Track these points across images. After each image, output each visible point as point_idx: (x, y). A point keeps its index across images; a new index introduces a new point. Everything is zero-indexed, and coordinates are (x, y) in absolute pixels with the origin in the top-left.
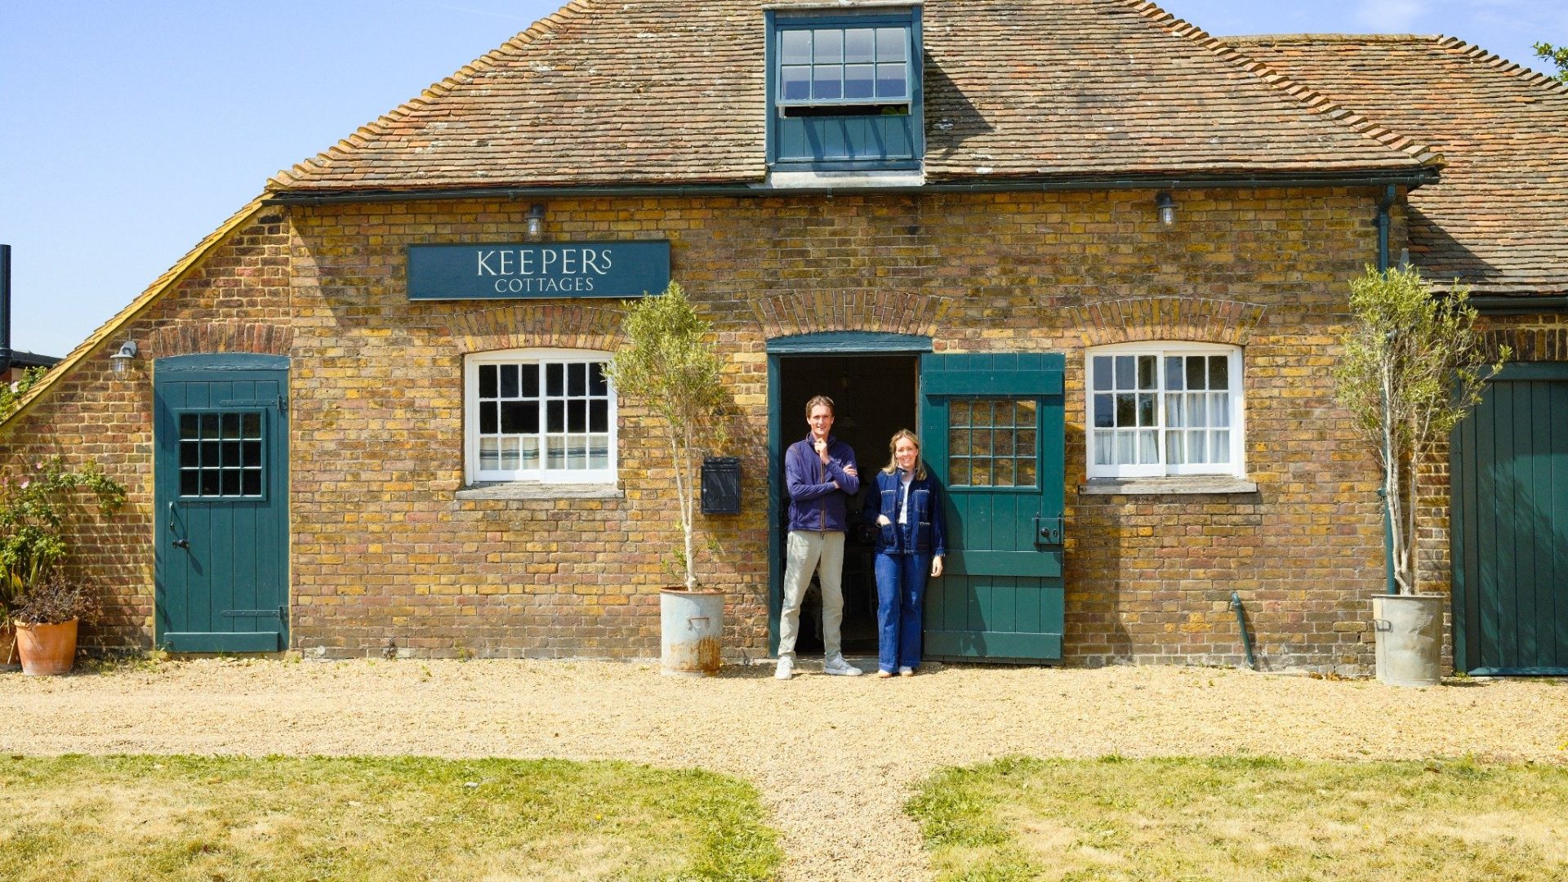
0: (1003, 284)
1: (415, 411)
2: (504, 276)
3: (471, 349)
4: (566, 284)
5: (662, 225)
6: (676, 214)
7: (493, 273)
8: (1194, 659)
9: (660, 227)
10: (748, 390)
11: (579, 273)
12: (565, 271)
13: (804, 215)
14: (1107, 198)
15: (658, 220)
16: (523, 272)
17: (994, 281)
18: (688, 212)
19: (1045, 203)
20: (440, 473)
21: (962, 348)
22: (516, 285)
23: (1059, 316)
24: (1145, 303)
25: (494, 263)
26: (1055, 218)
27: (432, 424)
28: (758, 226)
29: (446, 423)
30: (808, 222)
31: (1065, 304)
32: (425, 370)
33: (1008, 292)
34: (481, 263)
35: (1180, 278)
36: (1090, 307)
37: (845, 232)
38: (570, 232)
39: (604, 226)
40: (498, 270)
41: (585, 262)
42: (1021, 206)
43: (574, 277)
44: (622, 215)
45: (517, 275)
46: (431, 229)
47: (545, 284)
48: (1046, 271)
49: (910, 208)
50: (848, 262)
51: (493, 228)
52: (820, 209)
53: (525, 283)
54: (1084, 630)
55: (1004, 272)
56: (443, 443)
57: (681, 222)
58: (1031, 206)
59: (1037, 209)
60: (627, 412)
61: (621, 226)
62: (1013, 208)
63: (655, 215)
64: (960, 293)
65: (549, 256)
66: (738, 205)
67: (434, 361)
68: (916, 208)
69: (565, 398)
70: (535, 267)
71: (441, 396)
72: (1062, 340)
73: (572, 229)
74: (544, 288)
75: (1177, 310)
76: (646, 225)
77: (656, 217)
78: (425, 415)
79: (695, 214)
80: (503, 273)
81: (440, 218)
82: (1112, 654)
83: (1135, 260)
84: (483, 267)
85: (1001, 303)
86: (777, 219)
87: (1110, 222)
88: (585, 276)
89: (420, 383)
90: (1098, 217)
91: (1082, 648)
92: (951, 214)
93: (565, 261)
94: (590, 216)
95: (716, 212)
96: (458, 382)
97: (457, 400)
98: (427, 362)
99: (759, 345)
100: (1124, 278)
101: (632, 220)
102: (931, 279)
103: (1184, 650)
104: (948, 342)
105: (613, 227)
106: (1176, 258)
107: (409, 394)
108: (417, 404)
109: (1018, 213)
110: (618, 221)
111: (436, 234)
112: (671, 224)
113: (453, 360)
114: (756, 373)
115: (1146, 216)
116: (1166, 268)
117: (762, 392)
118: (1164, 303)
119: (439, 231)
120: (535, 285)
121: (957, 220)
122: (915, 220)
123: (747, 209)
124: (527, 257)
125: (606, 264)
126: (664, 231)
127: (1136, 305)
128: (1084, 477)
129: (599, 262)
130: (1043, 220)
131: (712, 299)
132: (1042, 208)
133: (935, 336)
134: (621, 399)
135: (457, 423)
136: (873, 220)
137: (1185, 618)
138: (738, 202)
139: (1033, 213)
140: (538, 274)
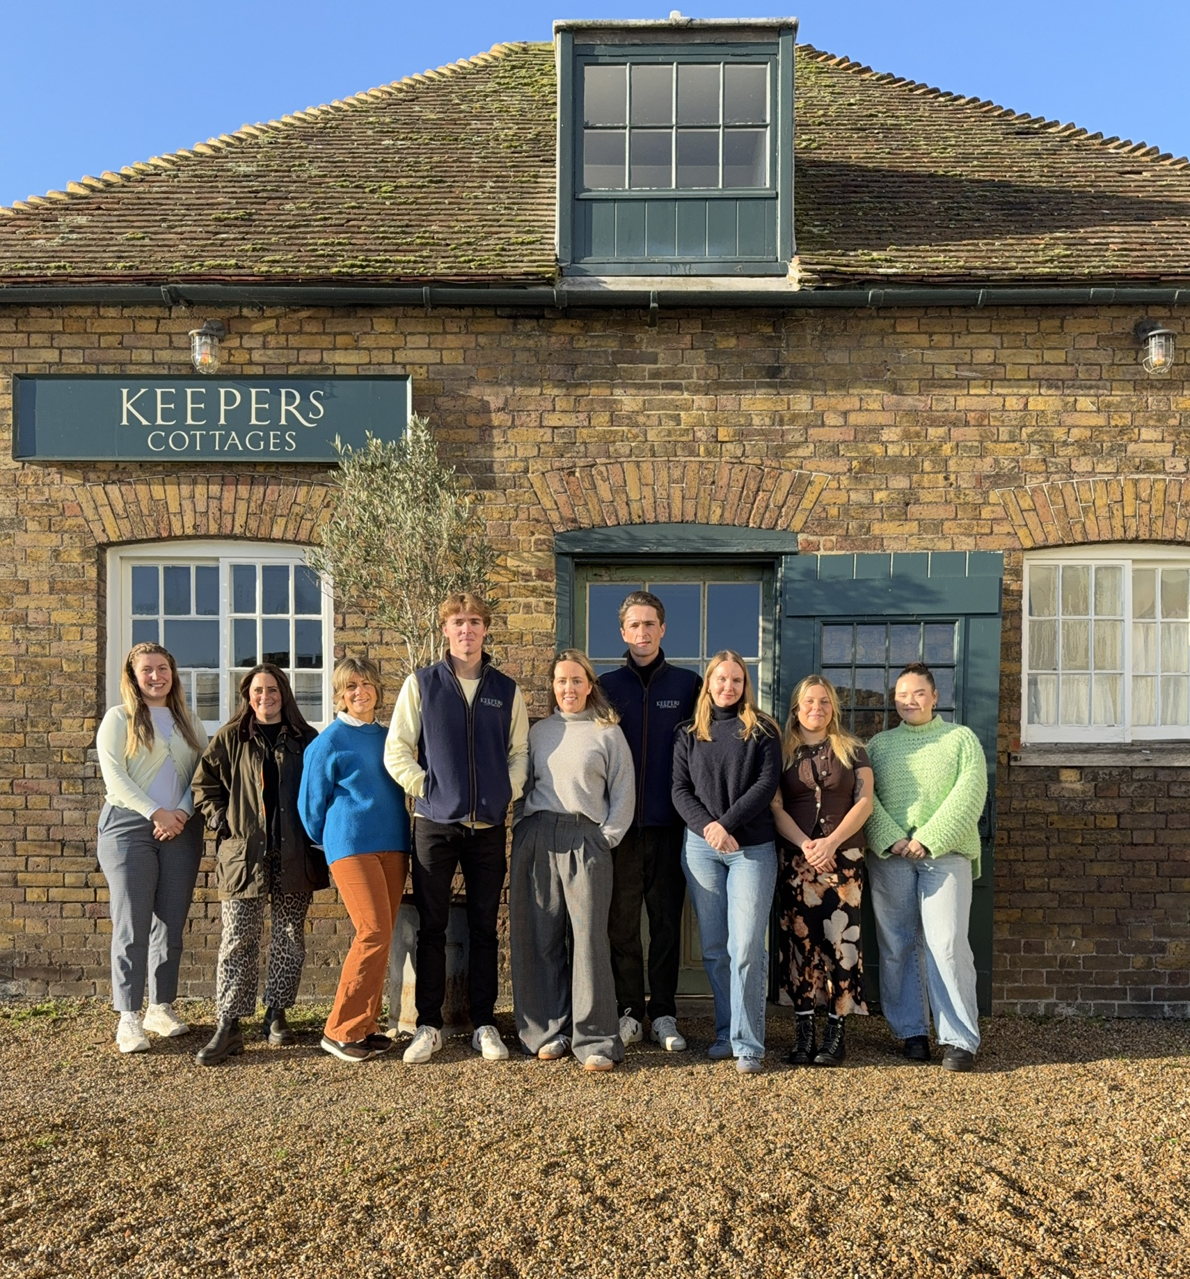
0: (906, 453)
1: (27, 628)
2: (161, 428)
3: (114, 538)
4: (255, 441)
5: (401, 357)
6: (422, 341)
7: (145, 422)
8: (1174, 1008)
9: (397, 359)
10: (528, 607)
11: (275, 425)
12: (254, 421)
13: (612, 345)
14: (1062, 327)
15: (394, 349)
16: (190, 421)
17: (893, 450)
18: (440, 338)
19: (969, 333)
20: (66, 723)
21: (841, 548)
22: (179, 441)
23: (986, 503)
24: (1114, 484)
25: (146, 406)
26: (985, 356)
27: (55, 647)
28: (544, 363)
29: (74, 648)
30: (619, 357)
31: (995, 485)
32: (43, 568)
33: (910, 467)
34: (126, 405)
35: (1167, 448)
36: (1033, 490)
37: (673, 372)
38: (264, 365)
39: (314, 357)
40: (151, 417)
41: (284, 407)
42: (934, 337)
43: (266, 430)
44: (340, 340)
45: (181, 425)
46: (52, 356)
47: (224, 439)
48: (970, 434)
49: (771, 338)
50: (677, 419)
51: (146, 356)
52: (637, 338)
53: (193, 438)
54: (1013, 963)
55: (907, 436)
56: (70, 676)
57: (429, 352)
58: (949, 338)
59: (958, 342)
60: (348, 636)
61: (339, 357)
62: (923, 340)
63: (392, 341)
64: (841, 466)
65: (230, 399)
66: (515, 330)
67: (56, 553)
68: (779, 338)
69: (258, 615)
70: (208, 414)
71: (67, 606)
72: (990, 538)
73: (265, 359)
74: (222, 445)
75: (1160, 496)
76: (378, 356)
77: (392, 344)
78: (43, 635)
79: (451, 340)
80: (159, 422)
81: (66, 341)
82: (1053, 1000)
83: (1100, 420)
84: (128, 410)
85: (900, 482)
86: (574, 350)
87: (1066, 364)
88: (284, 429)
89: (34, 587)
90: (1049, 355)
91: (1009, 990)
92: (830, 348)
93: (254, 406)
94: (294, 341)
95: (482, 340)
96: (93, 586)
97: (91, 615)
98: (46, 555)
99: (544, 542)
100: (1083, 447)
101: (357, 348)
102: (797, 445)
103: (1159, 995)
104: (822, 539)
105: (328, 357)
106: (1161, 418)
107: (21, 602)
108: (30, 619)
109: (930, 348)
110: (335, 348)
111: (60, 363)
112: (415, 356)
113: (85, 553)
114: (539, 583)
115: (1119, 355)
116: (1146, 434)
117: (548, 612)
118: (1141, 484)
119: (64, 359)
120: (208, 441)
121: (838, 357)
122: (777, 356)
123: (529, 336)
124: (196, 398)
125: (317, 412)
126: (404, 365)
127: (1100, 486)
128: (1018, 740)
129: (305, 408)
130: (967, 359)
131: (473, 470)
132: (967, 340)
133: (802, 531)
134: (340, 617)
135: (92, 648)
136: (714, 355)
137: (1162, 948)
138: (515, 325)
139: (953, 348)
140: (213, 423)
